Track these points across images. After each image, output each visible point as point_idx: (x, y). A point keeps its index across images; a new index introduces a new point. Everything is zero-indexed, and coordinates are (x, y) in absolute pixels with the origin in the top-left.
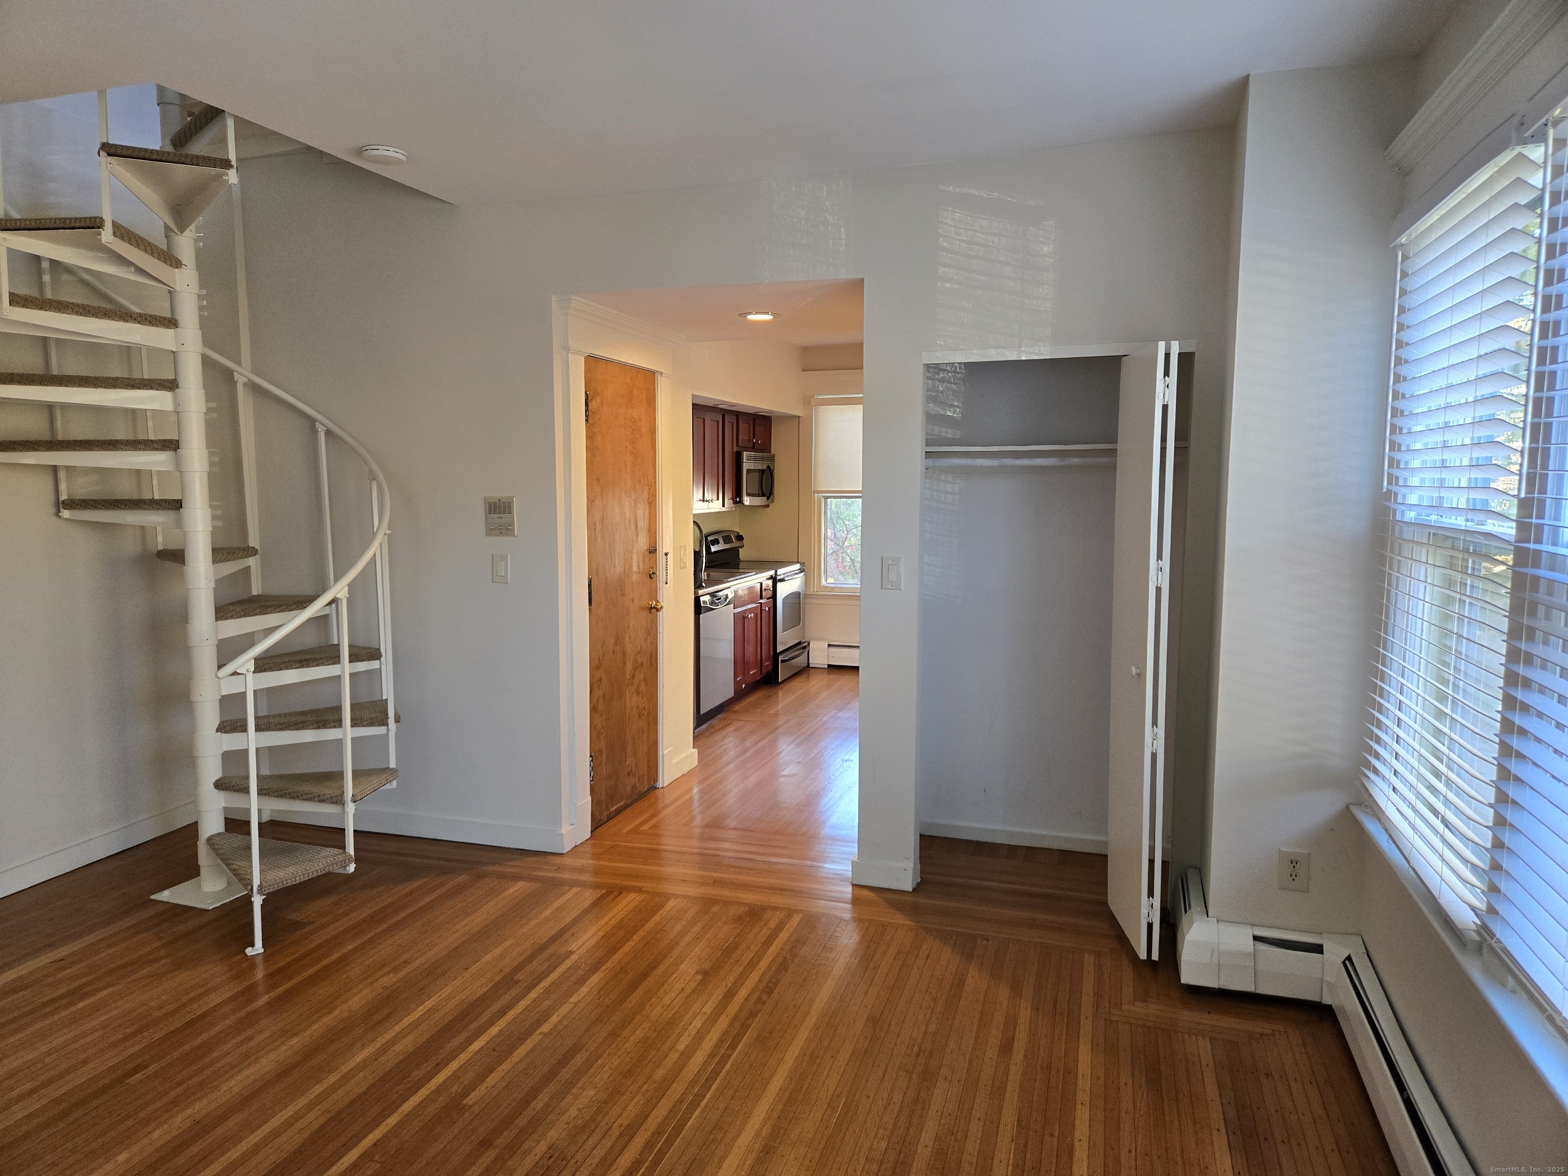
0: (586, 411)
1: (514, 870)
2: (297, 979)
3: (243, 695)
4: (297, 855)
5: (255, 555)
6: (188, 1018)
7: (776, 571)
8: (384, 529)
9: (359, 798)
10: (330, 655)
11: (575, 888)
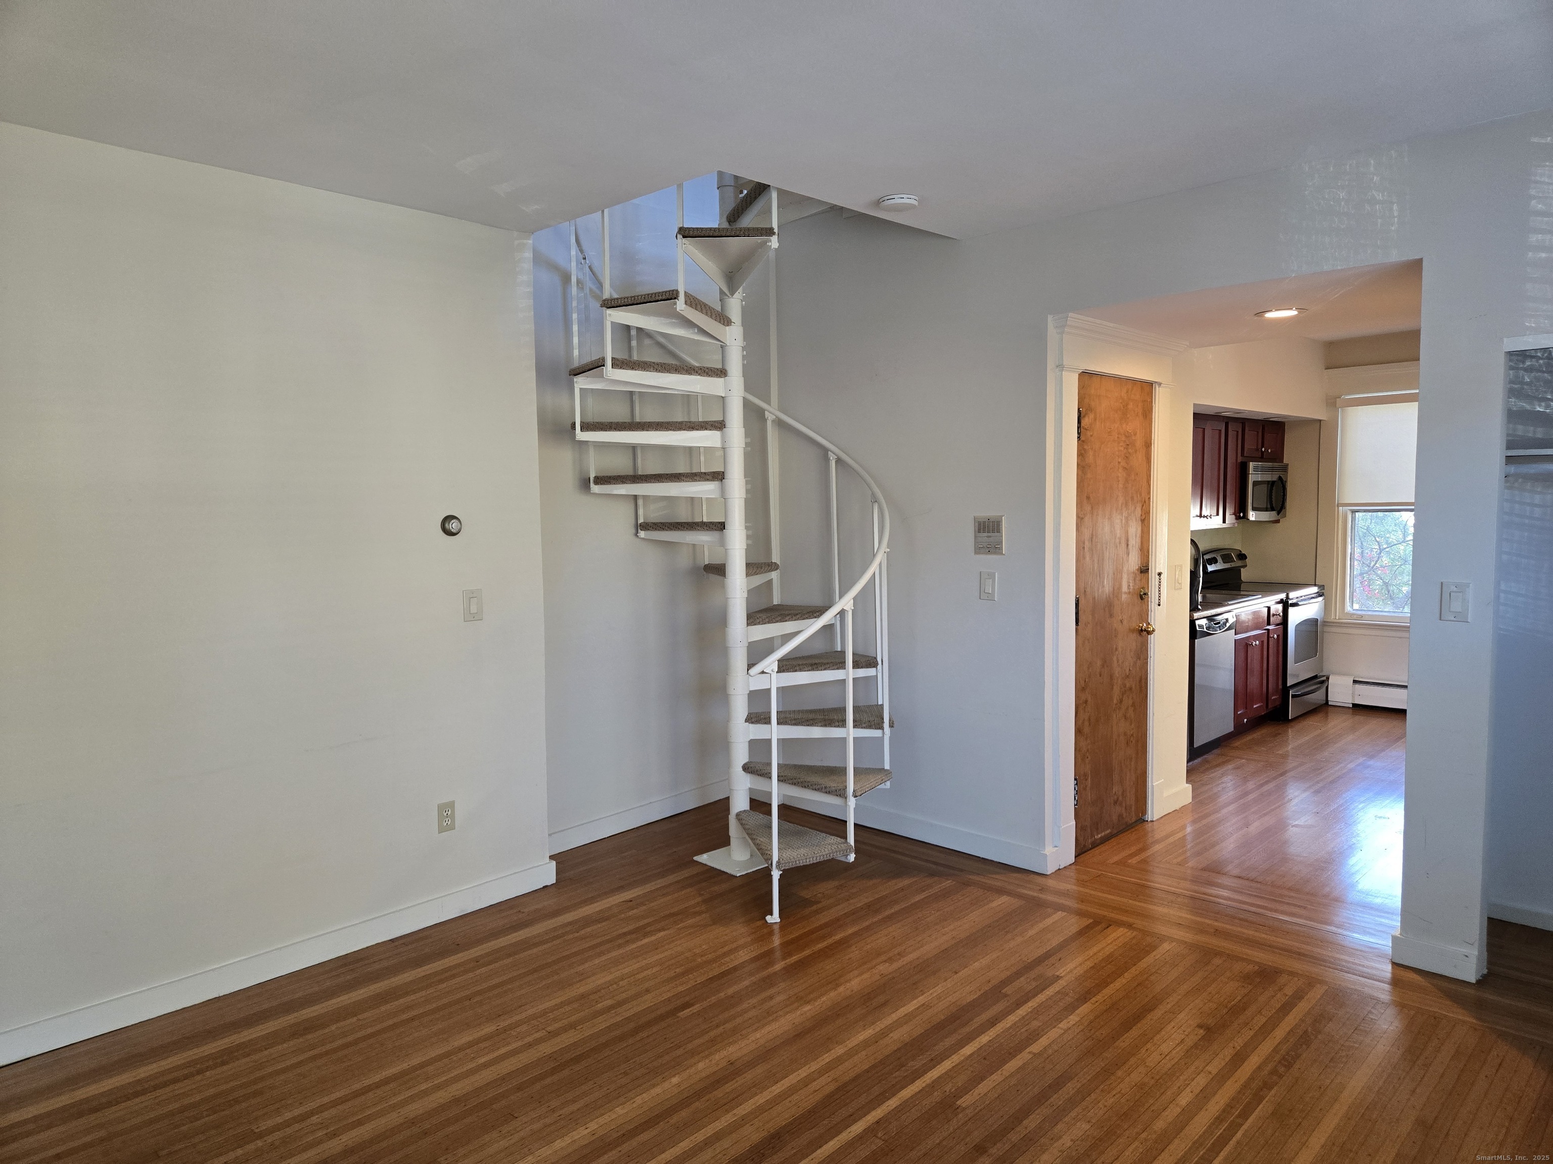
0: (1078, 428)
1: (999, 884)
2: (807, 952)
3: (768, 691)
4: (807, 839)
5: (777, 569)
6: (724, 968)
7: (1287, 595)
8: (884, 547)
9: (859, 794)
10: (835, 661)
11: (1060, 912)
